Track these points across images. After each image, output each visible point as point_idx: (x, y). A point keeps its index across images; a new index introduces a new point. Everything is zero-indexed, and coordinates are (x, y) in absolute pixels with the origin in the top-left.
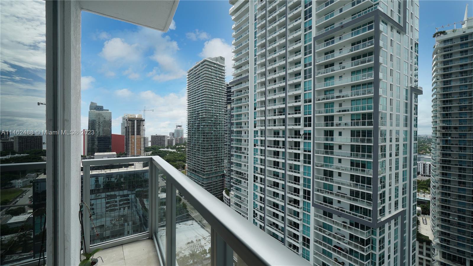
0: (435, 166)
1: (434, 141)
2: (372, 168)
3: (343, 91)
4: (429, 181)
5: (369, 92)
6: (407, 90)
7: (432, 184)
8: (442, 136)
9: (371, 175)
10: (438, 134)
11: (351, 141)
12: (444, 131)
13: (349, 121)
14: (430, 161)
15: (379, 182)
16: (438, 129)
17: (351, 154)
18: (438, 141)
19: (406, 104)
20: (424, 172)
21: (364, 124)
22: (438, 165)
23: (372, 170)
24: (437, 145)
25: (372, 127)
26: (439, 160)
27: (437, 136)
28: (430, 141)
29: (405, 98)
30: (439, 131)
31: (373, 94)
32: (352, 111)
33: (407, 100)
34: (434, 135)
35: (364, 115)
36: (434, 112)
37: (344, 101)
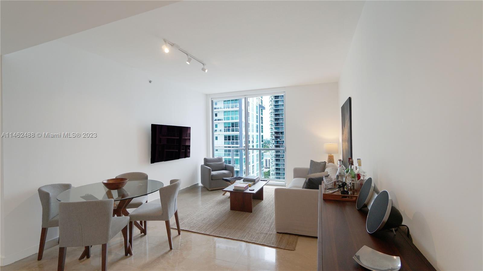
0: (272, 160)
1: (271, 142)
2: (239, 163)
3: (217, 104)
4: (269, 172)
5: (236, 106)
6: (257, 106)
7: (271, 173)
8: (275, 139)
9: (239, 169)
10: (274, 138)
11: (225, 144)
12: (276, 135)
13: (223, 128)
14: (269, 157)
15: (243, 173)
16: (273, 133)
17: (225, 154)
18: (273, 142)
19: (257, 116)
20: (266, 166)
21: (233, 131)
22: (274, 159)
23: (239, 165)
24: (273, 145)
25: (239, 133)
26: (274, 155)
27: (273, 139)
28: (269, 142)
29: (256, 112)
30: (274, 135)
31: (238, 109)
32: (224, 120)
33: (257, 113)
34: (271, 138)
35: (233, 124)
36: (271, 122)
37: (219, 112)
